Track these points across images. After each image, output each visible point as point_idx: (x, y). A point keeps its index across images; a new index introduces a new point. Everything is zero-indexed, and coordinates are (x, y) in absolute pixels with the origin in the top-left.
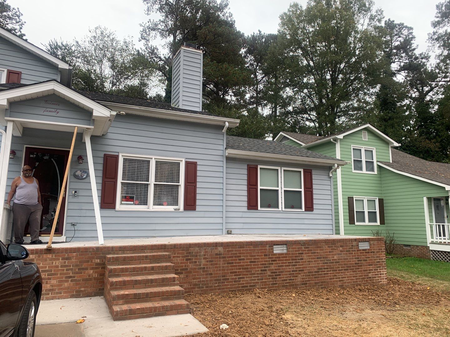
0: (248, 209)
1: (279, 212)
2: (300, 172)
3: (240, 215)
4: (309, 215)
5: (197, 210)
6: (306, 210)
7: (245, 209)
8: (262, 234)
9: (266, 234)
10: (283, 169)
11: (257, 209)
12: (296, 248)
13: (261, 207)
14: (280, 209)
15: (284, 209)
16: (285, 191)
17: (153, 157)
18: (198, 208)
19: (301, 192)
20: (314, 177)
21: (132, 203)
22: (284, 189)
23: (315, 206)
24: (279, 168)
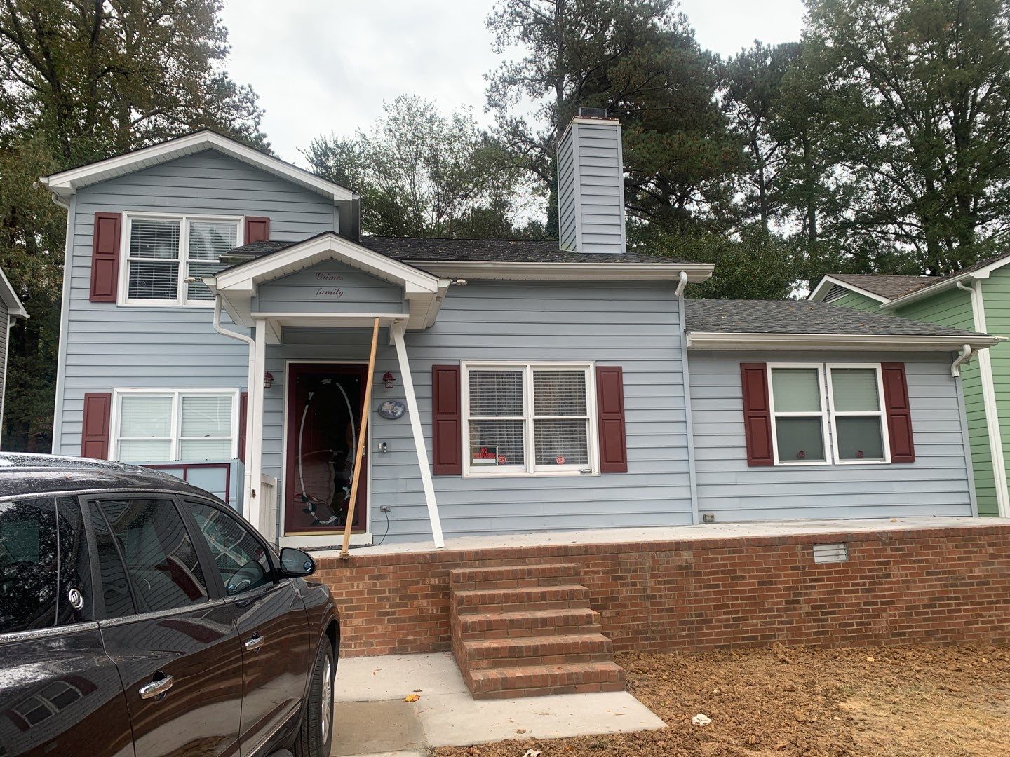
0: (750, 464)
1: (827, 469)
2: (874, 370)
3: (731, 478)
4: (903, 472)
5: (630, 471)
6: (894, 461)
7: (743, 465)
8: (789, 521)
9: (797, 521)
10: (829, 366)
11: (771, 464)
12: (870, 551)
13: (781, 459)
14: (829, 461)
15: (837, 461)
16: (837, 418)
17: (528, 364)
18: (631, 468)
19: (878, 418)
20: (910, 380)
21: (493, 461)
22: (834, 414)
23: (918, 451)
24: (819, 366)
